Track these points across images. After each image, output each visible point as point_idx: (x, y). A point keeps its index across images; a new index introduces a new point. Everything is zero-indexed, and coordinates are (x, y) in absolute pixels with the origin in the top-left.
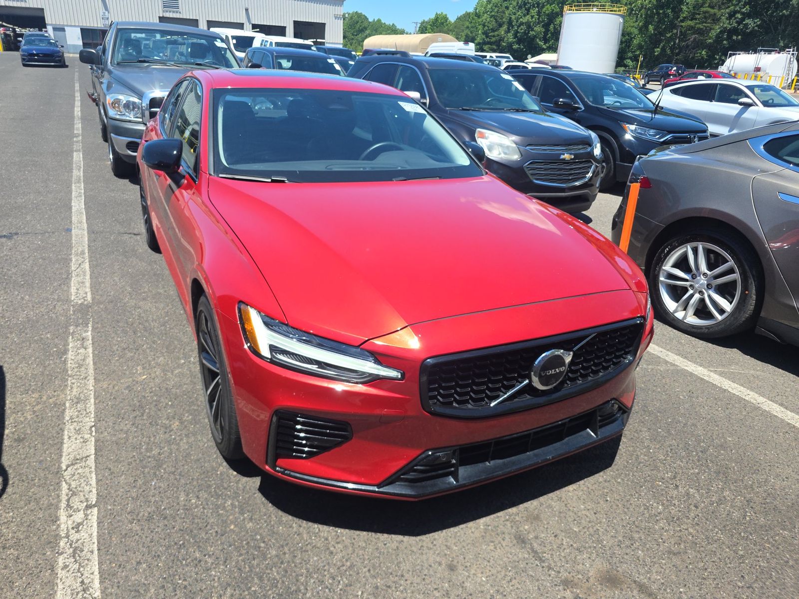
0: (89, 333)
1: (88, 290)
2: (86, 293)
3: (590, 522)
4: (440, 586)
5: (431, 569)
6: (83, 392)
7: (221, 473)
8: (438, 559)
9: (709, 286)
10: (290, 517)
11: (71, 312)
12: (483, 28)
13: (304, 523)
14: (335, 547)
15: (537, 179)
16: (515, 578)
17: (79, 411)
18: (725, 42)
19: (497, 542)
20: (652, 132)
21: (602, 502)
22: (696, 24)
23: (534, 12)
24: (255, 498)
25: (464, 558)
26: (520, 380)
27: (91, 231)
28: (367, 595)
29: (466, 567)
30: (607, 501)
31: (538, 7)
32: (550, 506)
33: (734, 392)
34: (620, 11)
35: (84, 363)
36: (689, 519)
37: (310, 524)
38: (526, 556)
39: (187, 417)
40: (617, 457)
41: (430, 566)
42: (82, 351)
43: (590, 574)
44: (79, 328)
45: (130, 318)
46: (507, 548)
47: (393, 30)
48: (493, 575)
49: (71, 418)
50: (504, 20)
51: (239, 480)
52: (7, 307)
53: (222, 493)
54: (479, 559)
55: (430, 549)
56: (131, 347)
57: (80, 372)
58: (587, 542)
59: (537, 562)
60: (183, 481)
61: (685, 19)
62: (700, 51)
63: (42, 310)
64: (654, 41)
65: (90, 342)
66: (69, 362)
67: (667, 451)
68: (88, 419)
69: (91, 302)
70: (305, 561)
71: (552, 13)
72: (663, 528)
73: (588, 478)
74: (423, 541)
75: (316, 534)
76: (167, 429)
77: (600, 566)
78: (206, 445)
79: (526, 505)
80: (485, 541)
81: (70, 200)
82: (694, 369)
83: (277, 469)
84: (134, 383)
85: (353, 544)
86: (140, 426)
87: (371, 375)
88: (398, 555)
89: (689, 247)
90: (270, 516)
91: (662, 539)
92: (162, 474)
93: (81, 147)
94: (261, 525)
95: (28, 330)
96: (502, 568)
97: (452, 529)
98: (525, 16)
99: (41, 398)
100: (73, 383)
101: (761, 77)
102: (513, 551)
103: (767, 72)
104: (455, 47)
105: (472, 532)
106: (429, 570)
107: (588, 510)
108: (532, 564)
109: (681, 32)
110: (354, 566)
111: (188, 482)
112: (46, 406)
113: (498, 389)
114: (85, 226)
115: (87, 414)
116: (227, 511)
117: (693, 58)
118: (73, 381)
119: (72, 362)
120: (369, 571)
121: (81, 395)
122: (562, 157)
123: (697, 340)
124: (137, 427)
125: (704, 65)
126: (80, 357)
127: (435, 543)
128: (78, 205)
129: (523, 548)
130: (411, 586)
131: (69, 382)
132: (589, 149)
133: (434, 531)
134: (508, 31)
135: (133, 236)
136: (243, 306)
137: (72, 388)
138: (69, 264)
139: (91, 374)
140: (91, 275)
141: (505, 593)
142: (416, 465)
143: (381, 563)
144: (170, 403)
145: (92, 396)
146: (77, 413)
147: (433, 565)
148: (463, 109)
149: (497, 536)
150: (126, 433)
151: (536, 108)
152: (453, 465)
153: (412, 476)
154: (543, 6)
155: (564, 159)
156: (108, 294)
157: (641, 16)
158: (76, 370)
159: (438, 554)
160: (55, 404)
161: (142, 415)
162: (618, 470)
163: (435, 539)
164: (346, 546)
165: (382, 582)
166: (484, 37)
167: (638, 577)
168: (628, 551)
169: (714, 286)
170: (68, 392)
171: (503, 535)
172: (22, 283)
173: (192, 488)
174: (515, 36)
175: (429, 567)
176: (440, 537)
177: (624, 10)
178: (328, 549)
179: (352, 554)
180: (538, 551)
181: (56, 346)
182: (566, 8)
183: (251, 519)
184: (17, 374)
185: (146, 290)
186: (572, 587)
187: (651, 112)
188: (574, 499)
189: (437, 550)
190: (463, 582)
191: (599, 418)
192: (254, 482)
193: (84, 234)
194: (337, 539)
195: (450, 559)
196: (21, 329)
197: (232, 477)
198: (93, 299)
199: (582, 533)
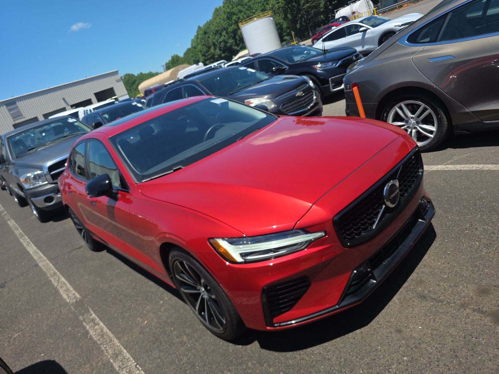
0: (94, 315)
1: (74, 292)
2: (74, 294)
3: (449, 269)
4: (401, 344)
5: (389, 338)
6: (115, 349)
7: (232, 350)
8: (388, 331)
9: (418, 123)
10: (291, 353)
11: (73, 309)
12: (201, 53)
13: (301, 352)
14: (328, 355)
15: (290, 112)
16: (436, 318)
17: (122, 361)
18: (330, 7)
19: (411, 305)
20: (330, 64)
21: (447, 256)
22: (311, 4)
23: (224, 33)
24: (263, 353)
25: (402, 322)
26: (380, 207)
27: (51, 260)
28: (366, 370)
29: (406, 326)
30: (449, 254)
31: (225, 30)
32: (423, 272)
33: (465, 169)
34: (268, 14)
35: (103, 333)
36: (495, 241)
37: (305, 350)
38: (432, 304)
39: (188, 331)
40: (436, 230)
41: (387, 336)
42: (96, 327)
43: (471, 295)
44: (85, 315)
45: (112, 295)
46: (419, 305)
47: (151, 75)
48: (423, 323)
49: (120, 367)
50: (210, 44)
51: (246, 349)
52: (31, 326)
53: (242, 361)
54: (409, 319)
55: (380, 328)
56: (125, 310)
57: (105, 339)
58: (456, 280)
59: (440, 304)
60: (214, 367)
61: (304, 4)
62: (320, 17)
63: (54, 316)
64: (294, 21)
65: (98, 319)
66: (94, 337)
67: (458, 214)
68: (130, 363)
69: (81, 297)
70: (318, 371)
71: (234, 30)
72: (487, 253)
73: (430, 248)
74: (373, 326)
75: (312, 354)
76: (182, 344)
77: (472, 288)
78: (212, 340)
79: (410, 278)
80: (405, 308)
81: (25, 249)
82: (436, 168)
83: (276, 325)
84: (142, 328)
85: (336, 348)
86: (165, 350)
87: (306, 242)
88: (365, 340)
89: (396, 108)
90: (279, 359)
91: (491, 258)
92: (199, 369)
93: (9, 217)
94: (277, 366)
95: (54, 332)
96: (425, 317)
97: (383, 311)
98: (220, 37)
99: (92, 366)
100: (106, 347)
101: (357, 16)
102: (423, 305)
103: (359, 12)
104: (193, 69)
105: (395, 307)
106: (388, 339)
107: (444, 263)
108: (438, 306)
109: (305, 11)
110: (347, 359)
111: (218, 365)
112: (99, 369)
113: (373, 218)
114: (45, 258)
115: (127, 360)
116: (253, 369)
117: (318, 21)
118: (105, 346)
119: (95, 336)
120: (357, 357)
121: (116, 351)
122: (297, 95)
123: (426, 153)
124: (163, 352)
125: (325, 23)
126: (98, 331)
127: (379, 323)
128: (32, 249)
129: (427, 300)
130: (386, 353)
131: (103, 348)
132: (307, 85)
133: (375, 317)
134: (215, 49)
135: (78, 250)
136: (211, 241)
137: (107, 350)
138: (51, 283)
139: (112, 337)
140: (69, 283)
141: (437, 328)
142: (352, 282)
143: (360, 349)
144: (172, 328)
145: (123, 348)
146: (121, 363)
147: (388, 335)
148: (230, 94)
149: (409, 302)
150: (159, 358)
151: (266, 77)
152: (370, 272)
153: (352, 289)
154: (228, 29)
155: (298, 96)
156: (88, 288)
157: (281, 12)
158: (101, 339)
159: (386, 328)
160: (104, 365)
161: (161, 343)
162: (441, 236)
163: (378, 321)
164: (334, 351)
165: (369, 359)
166: (204, 57)
167: (495, 283)
168: (480, 273)
169: (420, 121)
170: (107, 354)
171: (412, 300)
172: (30, 308)
173: (222, 367)
174: (220, 49)
175: (387, 338)
176: (380, 318)
177: (270, 13)
178: (325, 358)
179: (340, 354)
180: (436, 298)
181: (79, 332)
182: (240, 24)
183: (269, 366)
184: (67, 360)
185: (109, 275)
186: (467, 306)
187: (322, 54)
188: (432, 262)
189: (384, 327)
190: (411, 335)
191: (422, 211)
192: (255, 345)
193: (48, 263)
194: (325, 350)
195: (395, 327)
196: (50, 334)
197: (240, 349)
198: (81, 295)
199: (450, 277)
